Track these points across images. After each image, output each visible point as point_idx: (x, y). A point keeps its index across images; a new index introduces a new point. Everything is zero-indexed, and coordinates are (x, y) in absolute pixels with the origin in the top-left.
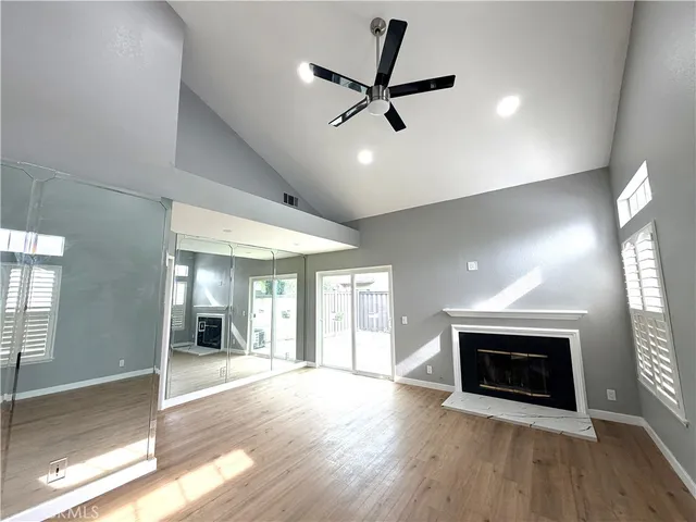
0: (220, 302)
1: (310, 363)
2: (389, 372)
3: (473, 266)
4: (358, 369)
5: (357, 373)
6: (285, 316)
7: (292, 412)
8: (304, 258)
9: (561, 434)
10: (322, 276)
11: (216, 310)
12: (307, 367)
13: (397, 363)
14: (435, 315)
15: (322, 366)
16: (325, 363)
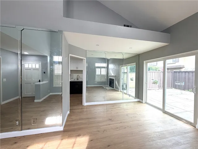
0: (114, 74)
1: (141, 100)
4: (165, 110)
5: (165, 112)
6: (132, 80)
7: (121, 124)
10: (147, 63)
11: (113, 76)
12: (139, 102)
15: (146, 103)
16: (148, 102)
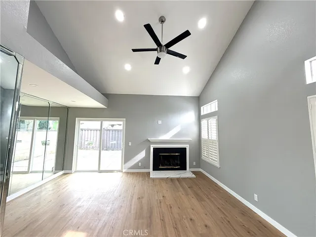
1: (68, 171)
2: (120, 169)
3: (160, 122)
4: (101, 169)
5: (100, 172)
8: (67, 109)
9: (188, 178)
10: (80, 120)
12: (65, 174)
13: (124, 164)
14: (144, 141)
15: (75, 172)
16: (78, 169)
